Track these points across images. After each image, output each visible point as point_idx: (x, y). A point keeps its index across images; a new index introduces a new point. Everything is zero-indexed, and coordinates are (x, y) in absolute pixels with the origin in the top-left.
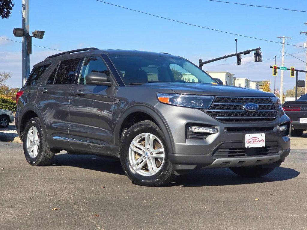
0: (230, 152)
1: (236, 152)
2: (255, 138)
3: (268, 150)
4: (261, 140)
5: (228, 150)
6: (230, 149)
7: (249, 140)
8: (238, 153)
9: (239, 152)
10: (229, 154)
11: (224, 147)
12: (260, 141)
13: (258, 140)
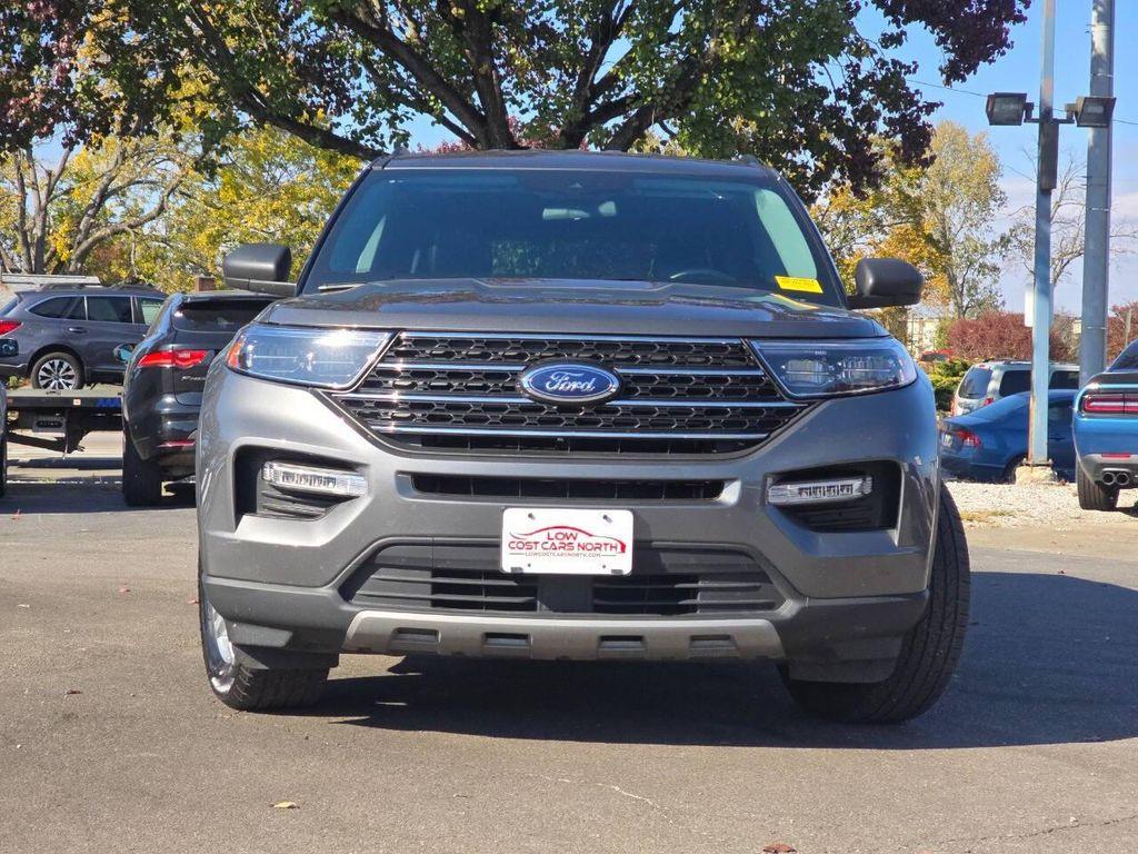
0: (437, 588)
1: (476, 590)
2: (569, 532)
3: (692, 593)
4: (602, 541)
5: (427, 577)
6: (437, 573)
7: (531, 539)
8: (486, 595)
9: (490, 591)
10: (431, 597)
11: (403, 562)
12: (598, 547)
13: (582, 539)
